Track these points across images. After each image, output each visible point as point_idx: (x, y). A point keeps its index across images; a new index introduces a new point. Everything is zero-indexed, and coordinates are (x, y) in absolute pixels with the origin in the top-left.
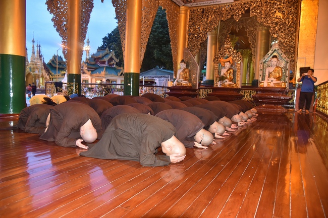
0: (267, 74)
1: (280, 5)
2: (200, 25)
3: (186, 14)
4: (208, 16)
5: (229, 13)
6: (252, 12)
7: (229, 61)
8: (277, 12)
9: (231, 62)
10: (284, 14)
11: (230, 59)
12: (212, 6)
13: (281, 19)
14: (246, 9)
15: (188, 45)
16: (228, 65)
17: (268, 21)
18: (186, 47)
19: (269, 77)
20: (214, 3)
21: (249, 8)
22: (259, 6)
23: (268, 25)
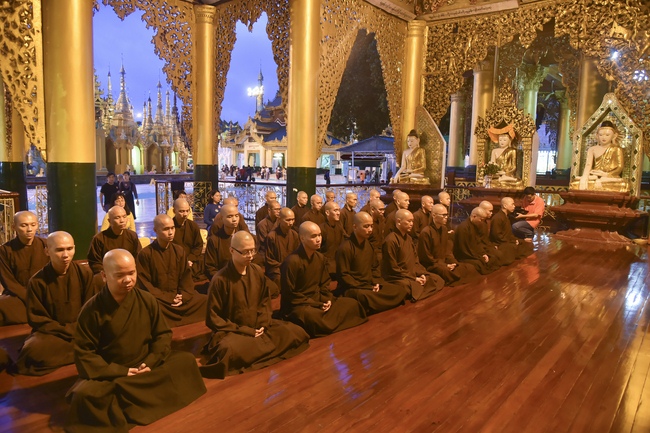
0: (589, 161)
1: (623, 8)
2: (448, 58)
3: (421, 36)
4: (465, 39)
5: (510, 29)
6: (560, 27)
7: (507, 133)
8: (615, 24)
9: (513, 135)
10: (632, 28)
11: (510, 128)
12: (474, 19)
13: (625, 41)
14: (547, 20)
15: (425, 100)
16: (505, 141)
17: (594, 44)
18: (422, 102)
19: (593, 167)
20: (478, 12)
21: (553, 19)
22: (574, 13)
23: (593, 53)
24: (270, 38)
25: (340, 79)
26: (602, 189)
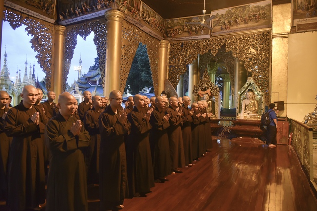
0: (243, 107)
1: (253, 41)
2: (179, 58)
3: (167, 48)
4: (187, 50)
5: (206, 47)
6: (228, 47)
7: (207, 93)
8: (251, 48)
9: (210, 94)
10: (257, 50)
11: (208, 91)
12: (191, 41)
13: (255, 55)
14: (222, 44)
15: (169, 77)
16: (206, 97)
17: (242, 56)
18: (168, 78)
19: (245, 109)
20: (192, 39)
21: (225, 44)
22: (233, 42)
23: (242, 59)
24: (95, 44)
25: (130, 66)
26: (250, 119)
